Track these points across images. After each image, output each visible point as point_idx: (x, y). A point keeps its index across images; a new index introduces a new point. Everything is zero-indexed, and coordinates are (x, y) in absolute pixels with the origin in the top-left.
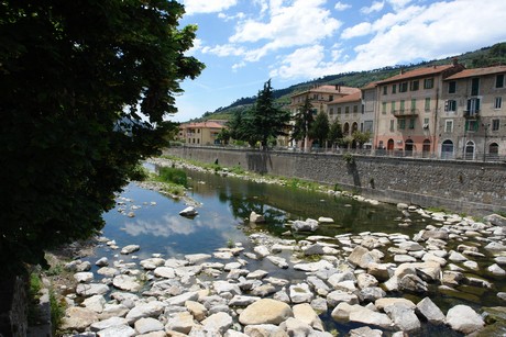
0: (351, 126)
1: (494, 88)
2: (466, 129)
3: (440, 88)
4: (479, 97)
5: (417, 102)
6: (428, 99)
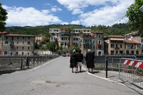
1: (17, 39)
3: (3, 38)
4: (14, 41)
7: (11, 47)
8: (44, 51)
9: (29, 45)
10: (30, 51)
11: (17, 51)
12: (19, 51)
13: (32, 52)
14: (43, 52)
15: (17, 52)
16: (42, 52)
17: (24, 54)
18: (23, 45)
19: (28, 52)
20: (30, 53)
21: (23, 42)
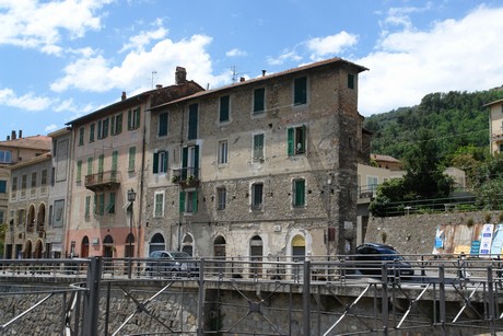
0: (37, 212)
1: (218, 122)
2: (182, 209)
3: (148, 127)
4: (199, 142)
5: (119, 158)
6: (132, 151)
7: (182, 196)
8: (487, 228)
9: (300, 165)
10: (310, 222)
11: (217, 232)
12: (232, 224)
13: (330, 237)
14: (475, 241)
15: (221, 241)
16: (465, 232)
17: (266, 252)
18: (258, 170)
19: (295, 232)
20: (307, 242)
21: (259, 141)
